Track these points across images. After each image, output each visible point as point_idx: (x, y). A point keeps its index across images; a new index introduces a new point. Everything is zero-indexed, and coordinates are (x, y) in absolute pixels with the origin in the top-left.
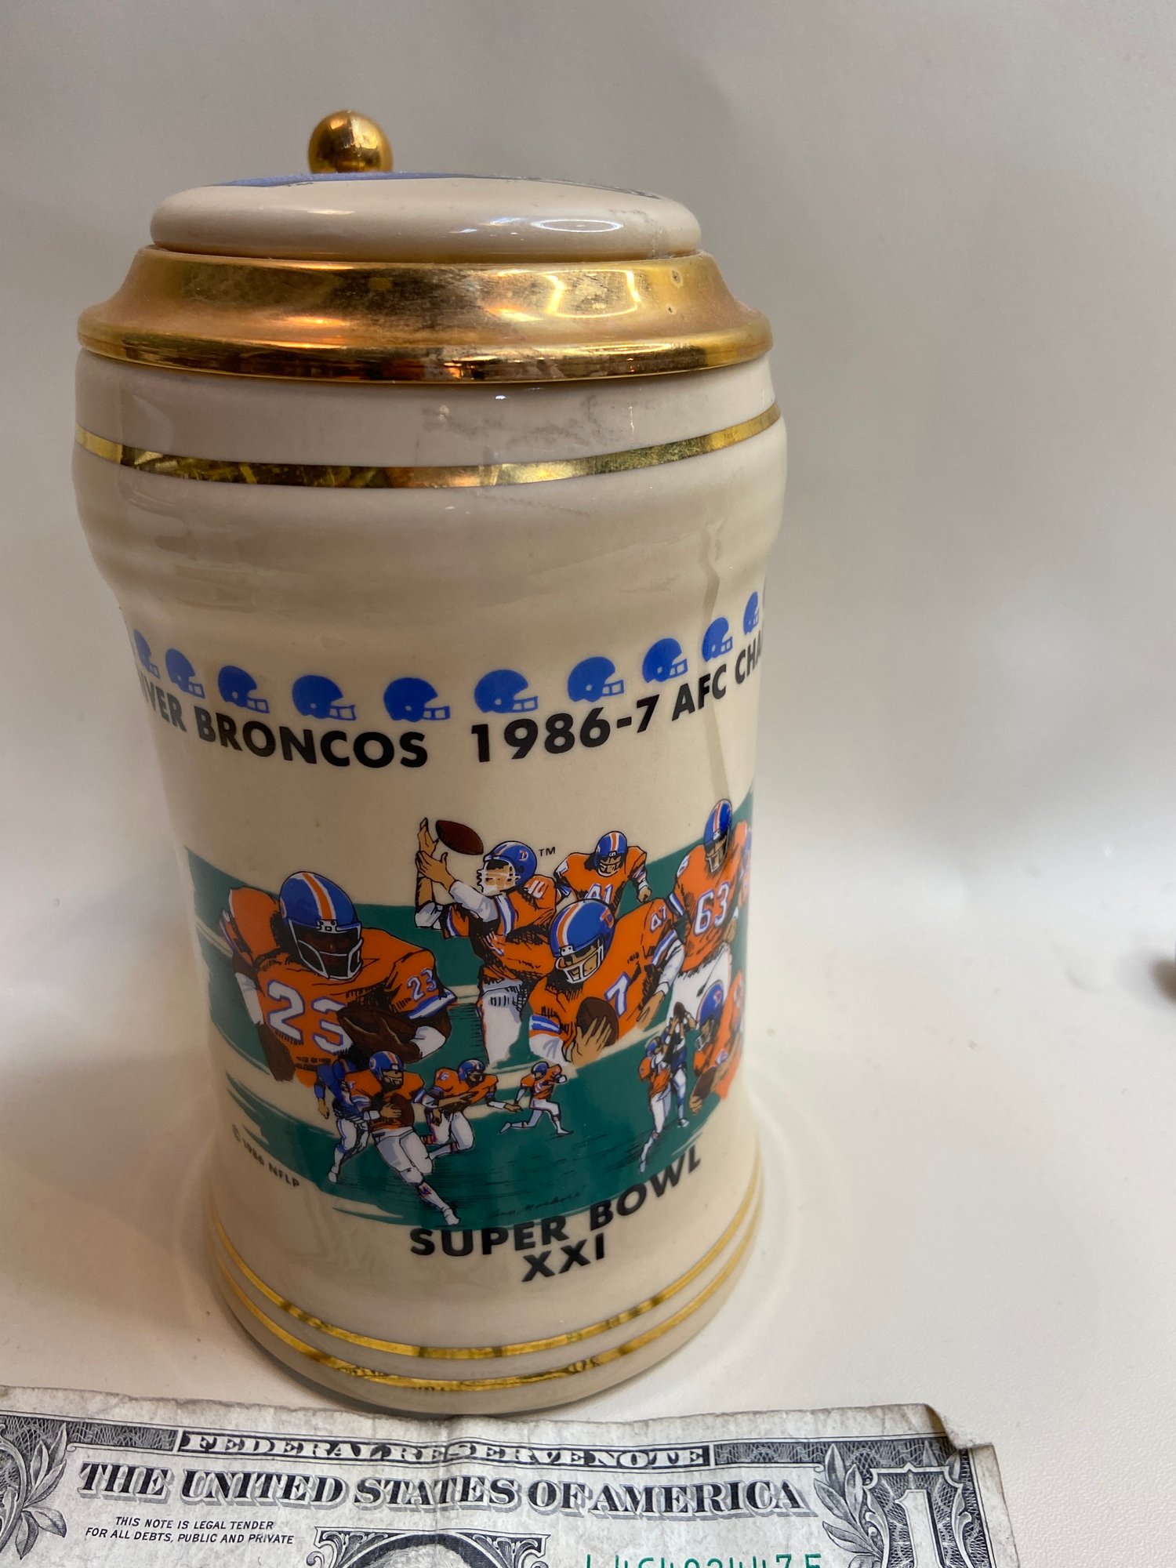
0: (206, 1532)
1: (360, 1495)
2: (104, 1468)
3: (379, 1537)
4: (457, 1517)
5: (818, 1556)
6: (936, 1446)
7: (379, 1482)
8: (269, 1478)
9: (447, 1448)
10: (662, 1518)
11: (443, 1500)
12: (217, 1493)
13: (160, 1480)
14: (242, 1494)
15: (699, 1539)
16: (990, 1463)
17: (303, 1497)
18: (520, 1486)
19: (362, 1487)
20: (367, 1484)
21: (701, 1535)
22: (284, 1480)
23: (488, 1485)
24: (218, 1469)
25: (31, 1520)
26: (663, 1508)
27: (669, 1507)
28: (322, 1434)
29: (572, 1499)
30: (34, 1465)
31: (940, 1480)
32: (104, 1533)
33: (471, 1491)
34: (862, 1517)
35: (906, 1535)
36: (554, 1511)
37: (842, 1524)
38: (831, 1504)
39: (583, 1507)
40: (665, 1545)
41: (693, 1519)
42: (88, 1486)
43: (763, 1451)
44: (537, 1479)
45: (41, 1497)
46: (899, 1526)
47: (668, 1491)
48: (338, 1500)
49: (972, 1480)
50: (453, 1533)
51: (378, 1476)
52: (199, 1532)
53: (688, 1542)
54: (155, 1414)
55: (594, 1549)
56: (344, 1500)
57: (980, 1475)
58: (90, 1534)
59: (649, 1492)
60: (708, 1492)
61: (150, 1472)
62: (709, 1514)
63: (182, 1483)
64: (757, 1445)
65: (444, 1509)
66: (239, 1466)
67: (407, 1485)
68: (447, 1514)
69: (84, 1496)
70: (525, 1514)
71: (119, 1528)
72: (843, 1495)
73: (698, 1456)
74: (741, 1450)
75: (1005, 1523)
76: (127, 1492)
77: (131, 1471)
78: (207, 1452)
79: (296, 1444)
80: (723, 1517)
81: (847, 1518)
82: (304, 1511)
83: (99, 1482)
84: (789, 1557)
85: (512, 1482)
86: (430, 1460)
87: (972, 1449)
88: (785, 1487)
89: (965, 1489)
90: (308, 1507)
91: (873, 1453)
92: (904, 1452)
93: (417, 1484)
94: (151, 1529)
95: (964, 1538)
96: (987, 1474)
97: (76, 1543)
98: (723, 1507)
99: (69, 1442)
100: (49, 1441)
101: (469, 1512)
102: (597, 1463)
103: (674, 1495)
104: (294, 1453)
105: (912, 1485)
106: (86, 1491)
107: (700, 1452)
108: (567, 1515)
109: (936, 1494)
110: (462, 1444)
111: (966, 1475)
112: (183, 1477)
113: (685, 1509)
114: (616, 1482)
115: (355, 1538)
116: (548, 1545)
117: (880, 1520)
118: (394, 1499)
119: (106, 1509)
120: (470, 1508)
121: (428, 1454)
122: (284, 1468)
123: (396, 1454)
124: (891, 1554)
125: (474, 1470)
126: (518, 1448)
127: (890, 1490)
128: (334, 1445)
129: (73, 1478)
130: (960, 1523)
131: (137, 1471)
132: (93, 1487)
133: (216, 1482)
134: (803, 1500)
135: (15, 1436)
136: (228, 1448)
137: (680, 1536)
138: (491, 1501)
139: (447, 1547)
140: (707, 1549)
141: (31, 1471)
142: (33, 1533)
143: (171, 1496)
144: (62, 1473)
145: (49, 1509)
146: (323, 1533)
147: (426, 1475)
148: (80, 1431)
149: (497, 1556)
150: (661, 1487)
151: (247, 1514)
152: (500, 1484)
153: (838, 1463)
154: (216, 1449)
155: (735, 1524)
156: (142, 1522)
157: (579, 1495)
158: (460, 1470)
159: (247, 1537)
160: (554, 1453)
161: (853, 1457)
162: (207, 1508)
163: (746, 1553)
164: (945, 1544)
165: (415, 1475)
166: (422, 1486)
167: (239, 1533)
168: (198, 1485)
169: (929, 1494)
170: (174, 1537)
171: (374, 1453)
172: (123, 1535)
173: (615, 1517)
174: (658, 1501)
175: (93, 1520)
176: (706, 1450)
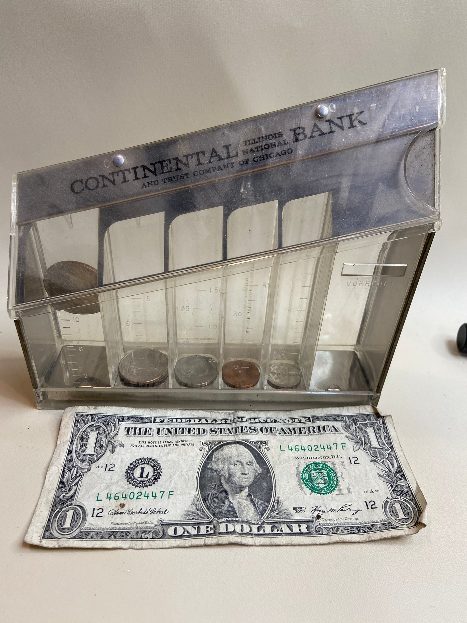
0: (167, 444)
1: (211, 432)
2: (132, 428)
3: (219, 443)
4: (241, 436)
5: (345, 443)
6: (375, 416)
7: (216, 429)
8: (183, 429)
9: (234, 419)
10: (299, 435)
11: (236, 432)
12: (168, 433)
13: (150, 431)
14: (176, 433)
15: (310, 440)
16: (390, 420)
17: (194, 433)
18: (257, 428)
19: (211, 430)
20: (212, 429)
21: (311, 439)
22: (187, 429)
23: (248, 428)
24: (167, 427)
25: (112, 444)
26: (299, 433)
27: (301, 432)
28: (196, 417)
29: (273, 431)
30: (109, 429)
31: (377, 424)
32: (136, 446)
33: (244, 430)
34: (356, 434)
35: (368, 438)
36: (268, 434)
37: (351, 436)
38: (347, 431)
39: (276, 433)
40: (301, 442)
41: (308, 435)
42: (128, 433)
43: (326, 418)
44: (262, 426)
45: (114, 437)
46: (366, 436)
47: (300, 429)
48: (205, 434)
49: (385, 424)
50: (241, 441)
51: (215, 427)
52: (166, 444)
53: (307, 441)
54: (144, 413)
55: (281, 443)
56: (207, 434)
57: (388, 423)
58: (132, 446)
59: (294, 429)
60: (311, 429)
61: (146, 429)
62: (312, 434)
63: (157, 432)
64: (324, 416)
65: (237, 435)
66: (174, 426)
67: (224, 429)
68: (238, 436)
69: (127, 436)
70: (260, 435)
71: (141, 444)
72: (350, 428)
73: (307, 420)
74: (320, 418)
75: (396, 435)
76: (140, 434)
77: (140, 429)
78: (162, 423)
79: (189, 420)
80: (316, 434)
81: (352, 434)
82: (196, 437)
83: (131, 432)
84: (337, 444)
85: (255, 427)
86: (229, 423)
87: (385, 416)
88: (333, 426)
89: (384, 427)
90: (196, 436)
91: (357, 418)
92: (366, 418)
93: (227, 429)
94: (150, 444)
95: (385, 439)
96: (390, 423)
97: (129, 449)
98: (316, 432)
99: (119, 422)
100: (113, 422)
101: (244, 435)
102: (278, 422)
103: (302, 430)
104: (189, 422)
105: (369, 426)
106: (128, 435)
107: (308, 418)
108: (272, 435)
109: (376, 428)
110: (238, 418)
111: (384, 423)
112: (157, 430)
113: (305, 433)
114: (285, 427)
115: (212, 443)
116: (268, 443)
117: (361, 434)
118: (221, 433)
119: (136, 439)
120: (244, 434)
121: (228, 421)
122: (187, 426)
123: (219, 421)
124: (365, 443)
125: (244, 425)
126: (255, 419)
127: (362, 426)
128: (200, 420)
129: (122, 432)
130: (383, 435)
131: (142, 429)
132: (130, 434)
133: (167, 431)
134: (339, 430)
135: (102, 421)
136: (168, 422)
137: (305, 439)
138: (250, 432)
139: (240, 444)
140: (313, 442)
141: (109, 430)
142: (114, 447)
143: (154, 435)
144: (119, 430)
145: (117, 440)
146: (202, 442)
147: (230, 427)
148: (121, 419)
149: (254, 446)
150: (297, 428)
151: (179, 439)
152: (251, 428)
153: (347, 420)
154: (165, 422)
155: (320, 436)
156: (147, 442)
157: (275, 430)
158: (239, 425)
159: (180, 445)
160: (265, 420)
161: (351, 419)
162: (166, 438)
163: (324, 443)
164: (379, 440)
165: (226, 427)
166: (228, 429)
167: (177, 444)
168: (161, 432)
169: (374, 428)
170: (158, 445)
171: (212, 421)
172: (142, 446)
173: (286, 435)
174: (297, 431)
175: (132, 443)
176: (309, 418)
